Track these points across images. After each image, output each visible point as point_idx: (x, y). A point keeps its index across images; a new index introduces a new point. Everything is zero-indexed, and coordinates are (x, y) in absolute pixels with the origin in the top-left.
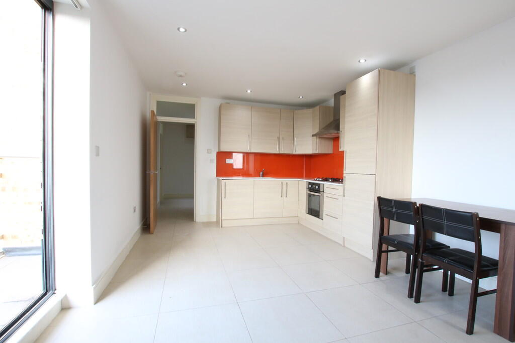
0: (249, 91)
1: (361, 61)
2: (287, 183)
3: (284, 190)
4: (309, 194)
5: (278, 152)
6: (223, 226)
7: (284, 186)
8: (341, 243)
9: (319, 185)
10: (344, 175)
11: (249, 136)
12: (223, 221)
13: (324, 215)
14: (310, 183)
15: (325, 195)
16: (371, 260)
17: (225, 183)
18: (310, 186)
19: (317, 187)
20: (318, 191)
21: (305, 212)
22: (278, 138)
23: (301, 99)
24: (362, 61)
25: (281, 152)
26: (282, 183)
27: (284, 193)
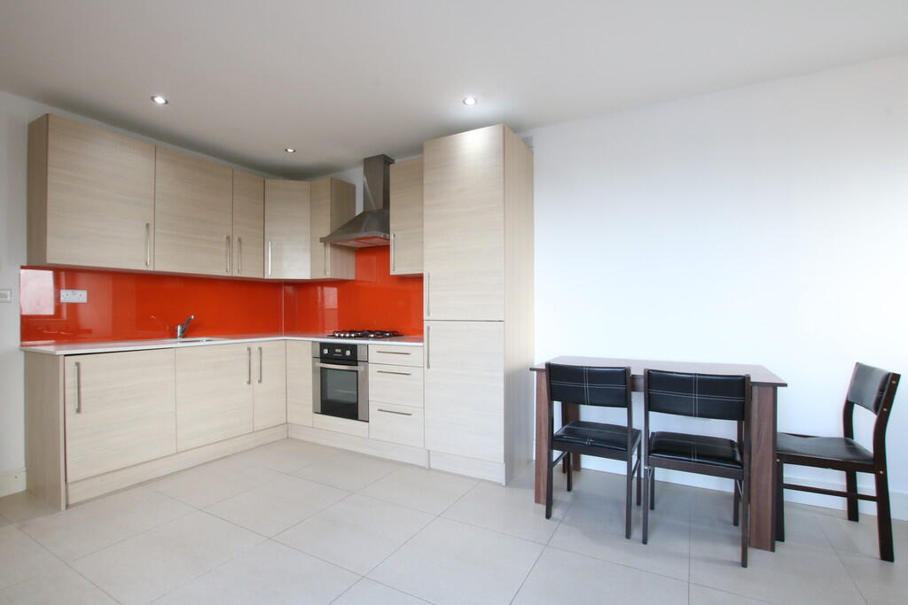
0: (160, 100)
1: (466, 101)
2: (260, 349)
3: (255, 364)
4: (321, 368)
5: (229, 275)
6: (72, 501)
7: (255, 356)
8: (423, 463)
9: (354, 348)
10: (426, 324)
11: (147, 225)
12: (70, 487)
13: (373, 411)
14: (323, 345)
15: (372, 369)
16: (500, 485)
17: (78, 364)
18: (326, 351)
19: (348, 353)
20: (353, 360)
21: (311, 409)
22: (228, 238)
23: (291, 153)
24: (470, 101)
25: (236, 274)
26: (249, 349)
27: (254, 375)
